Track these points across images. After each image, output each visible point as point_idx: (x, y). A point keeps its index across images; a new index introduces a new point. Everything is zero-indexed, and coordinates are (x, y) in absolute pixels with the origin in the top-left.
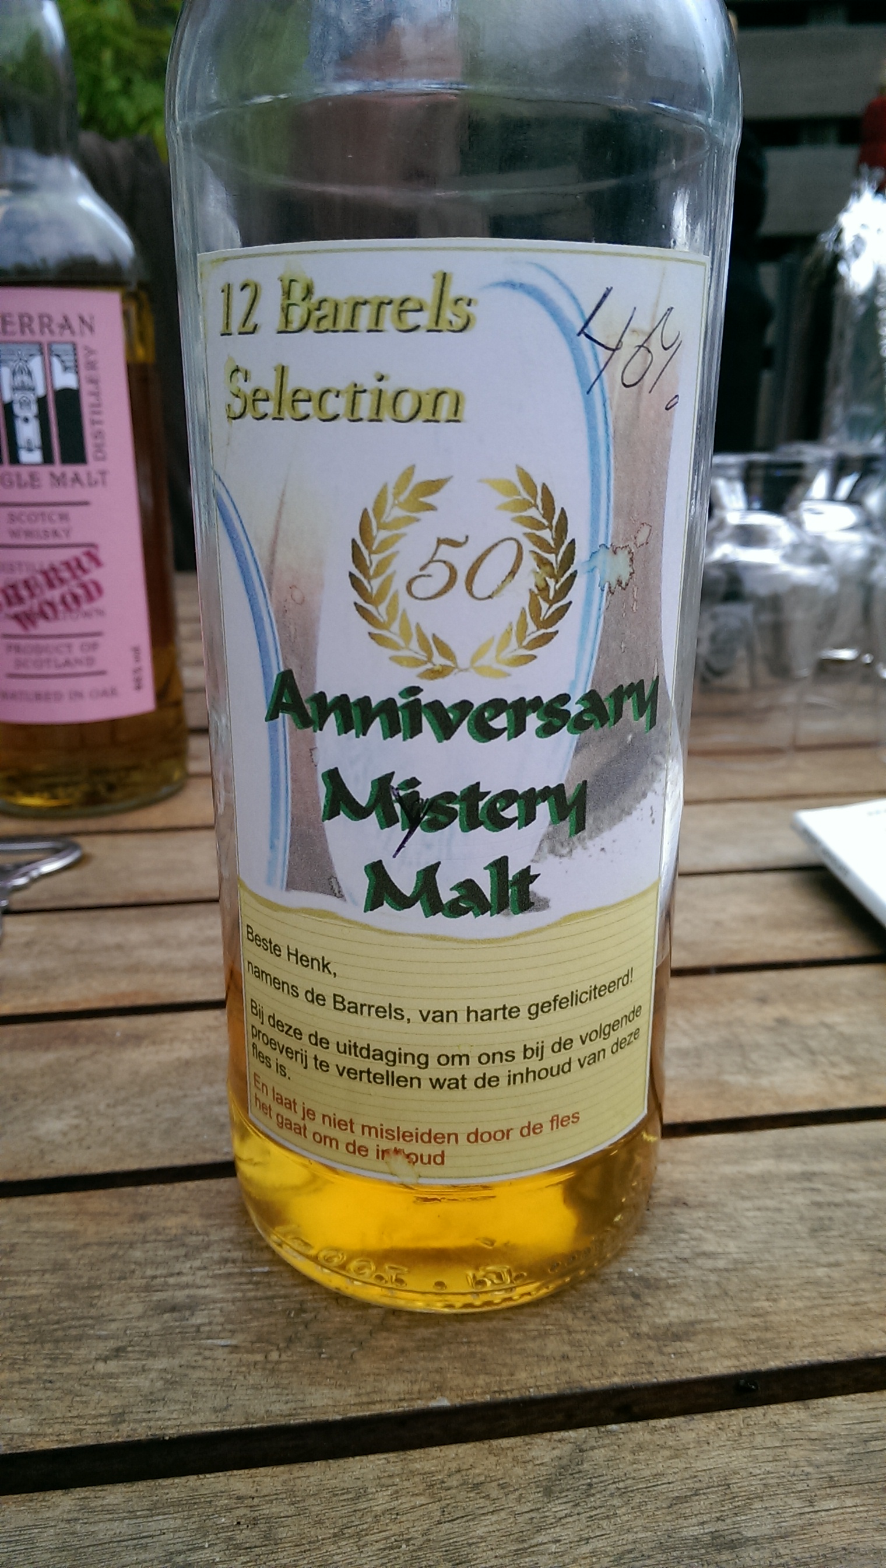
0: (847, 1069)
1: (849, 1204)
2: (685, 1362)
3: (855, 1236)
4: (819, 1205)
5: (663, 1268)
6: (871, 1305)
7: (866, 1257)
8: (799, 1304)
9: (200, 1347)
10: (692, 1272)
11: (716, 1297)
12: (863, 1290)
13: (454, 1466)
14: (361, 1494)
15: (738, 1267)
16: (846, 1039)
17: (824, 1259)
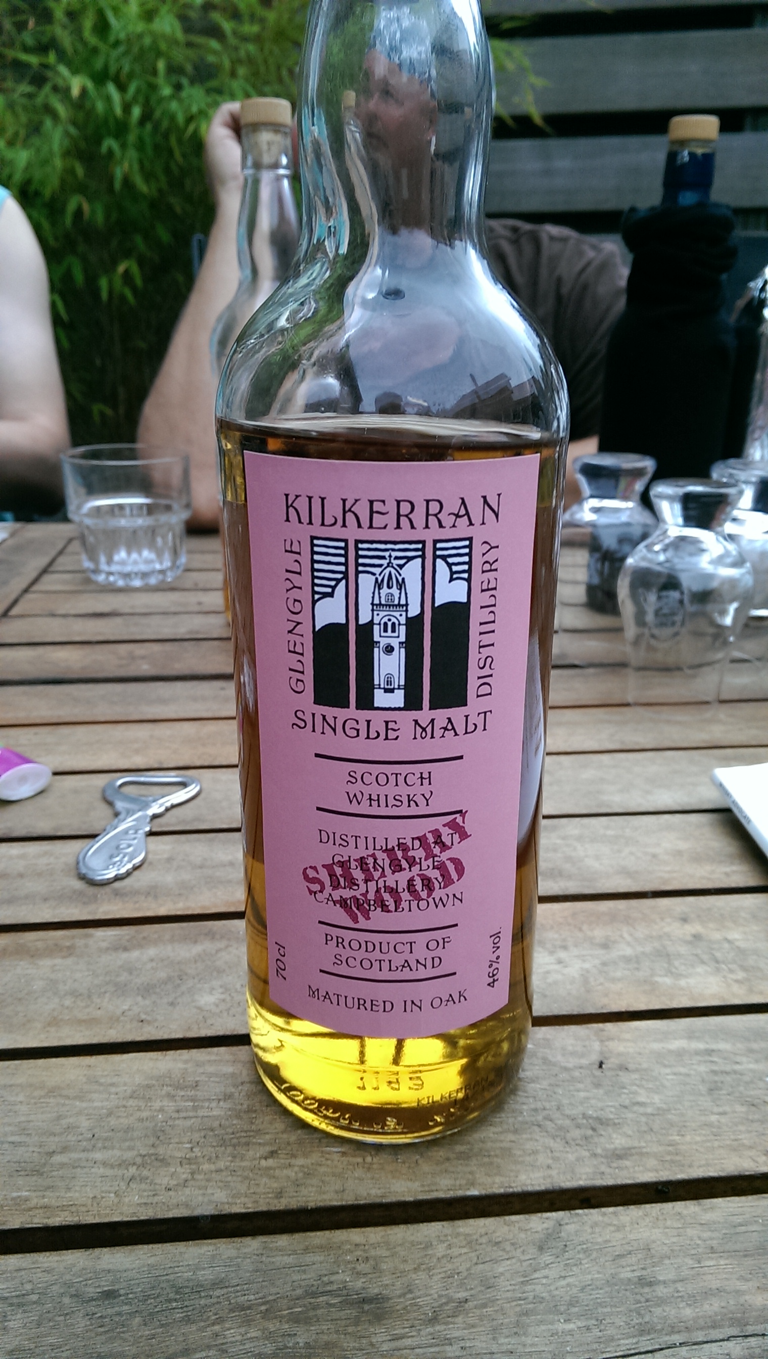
0: (741, 975)
1: (735, 1072)
2: (624, 1173)
3: (737, 1094)
4: (714, 1072)
5: (611, 1112)
6: (745, 1141)
7: (744, 1109)
8: (698, 1139)
9: (322, 1152)
10: (630, 1115)
11: (645, 1132)
12: (740, 1131)
13: (483, 1231)
14: (429, 1245)
15: (660, 1112)
16: (741, 951)
17: (716, 1110)
